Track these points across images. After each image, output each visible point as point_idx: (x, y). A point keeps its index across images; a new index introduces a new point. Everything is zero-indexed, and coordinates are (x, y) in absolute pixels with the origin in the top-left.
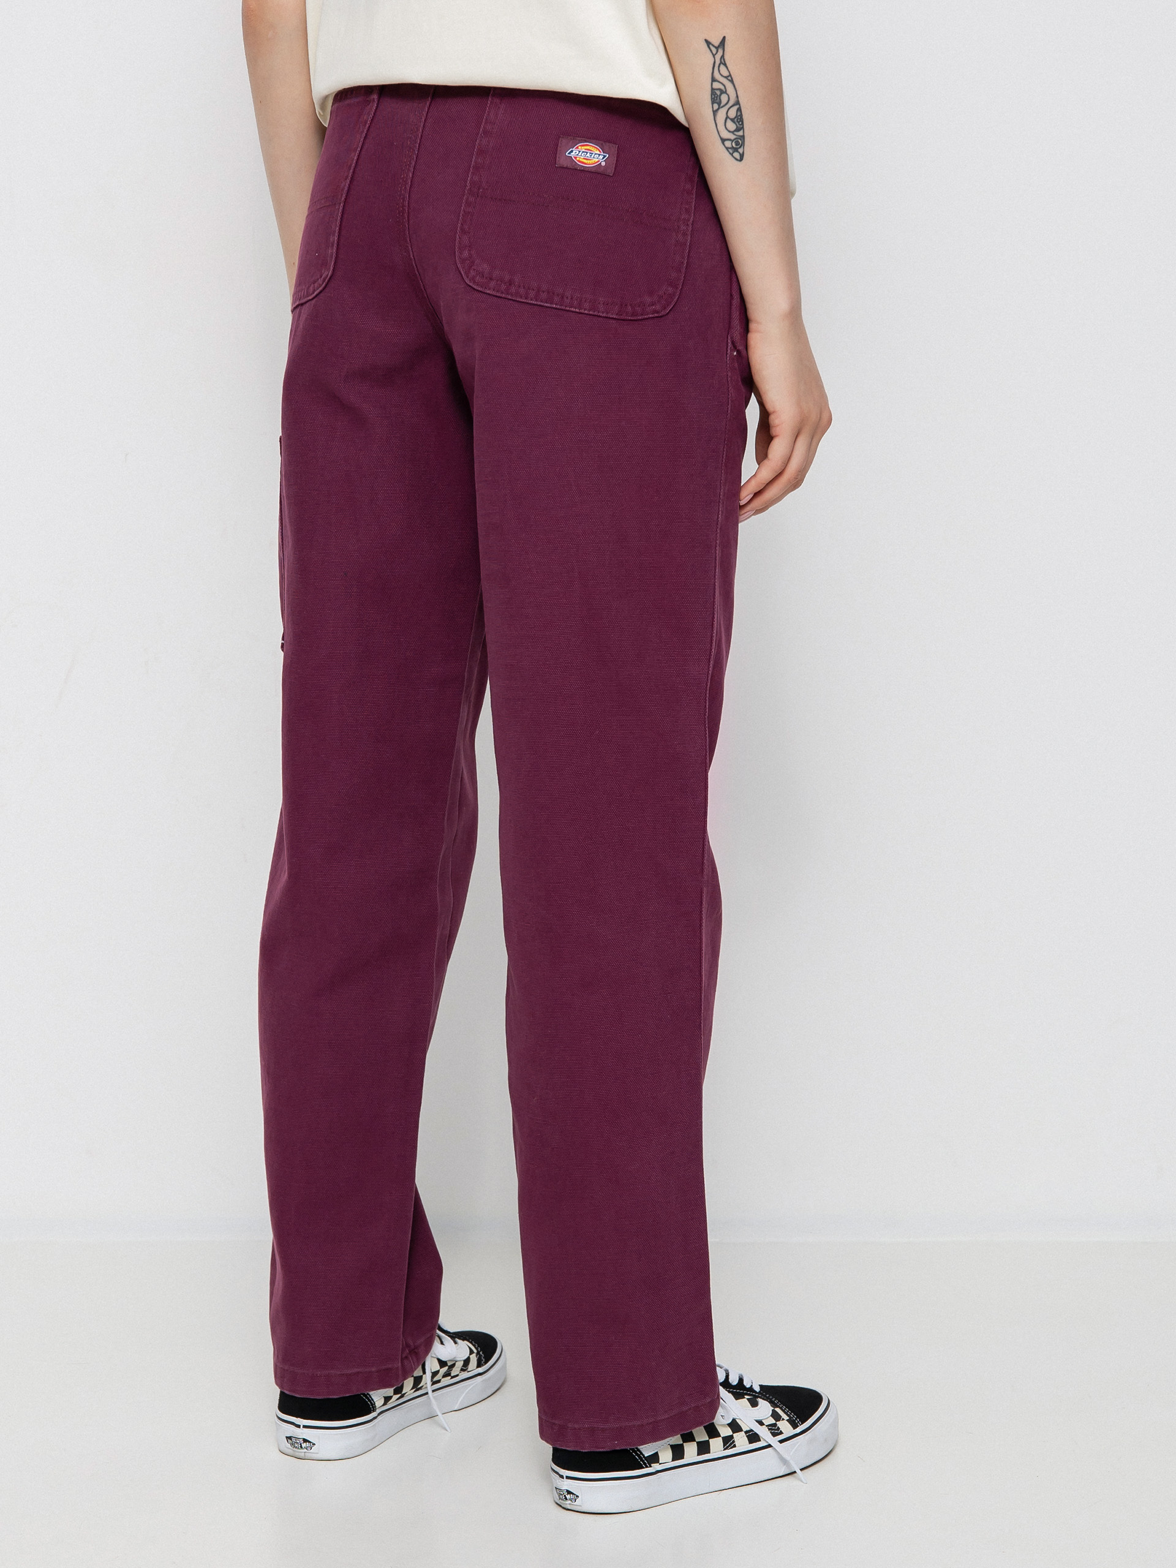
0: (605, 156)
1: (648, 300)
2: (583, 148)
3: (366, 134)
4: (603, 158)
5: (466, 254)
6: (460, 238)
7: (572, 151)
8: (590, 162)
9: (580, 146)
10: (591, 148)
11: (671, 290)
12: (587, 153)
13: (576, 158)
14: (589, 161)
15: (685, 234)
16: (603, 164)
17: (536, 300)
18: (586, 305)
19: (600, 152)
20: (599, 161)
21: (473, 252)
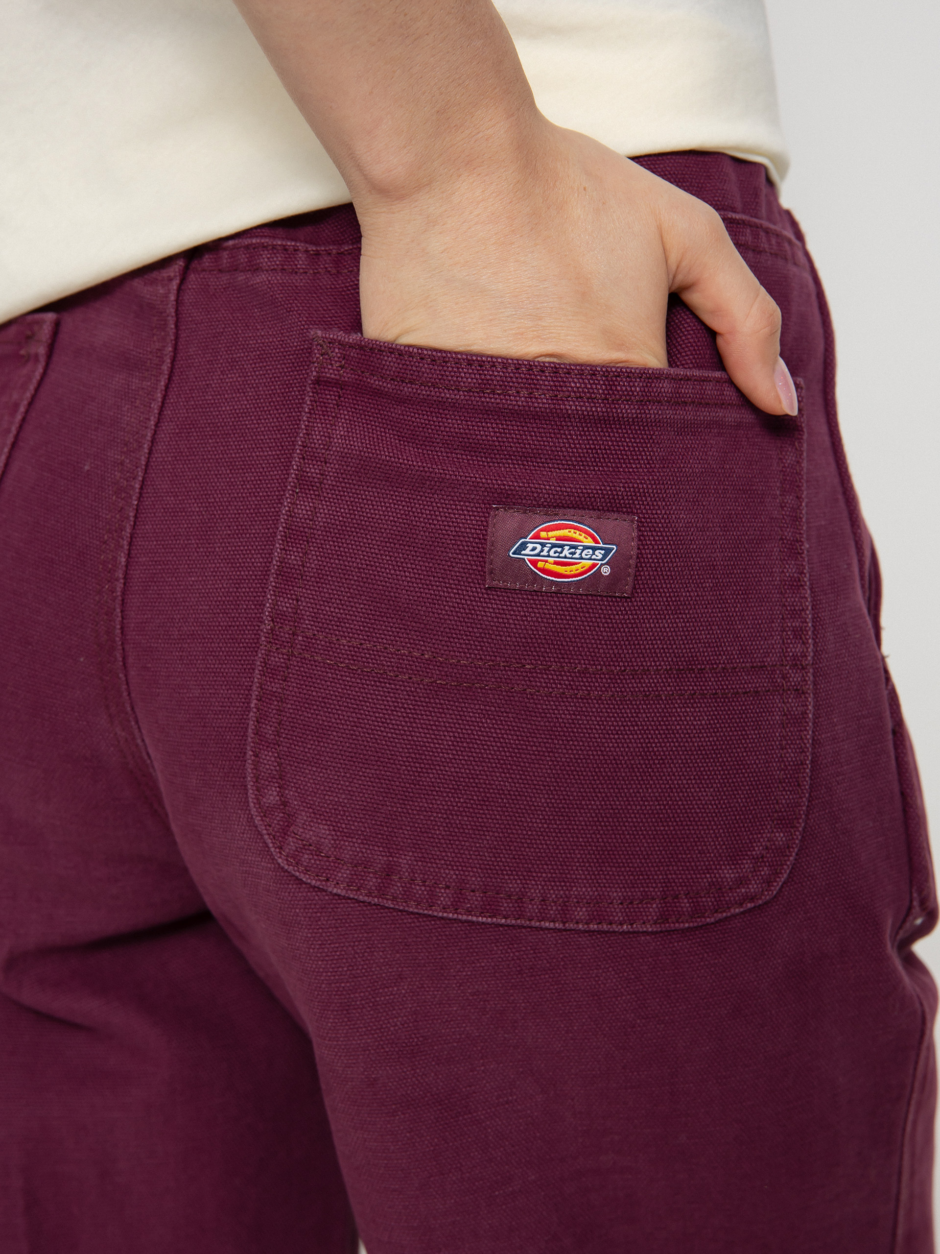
0: (607, 551)
1: (728, 874)
2: (551, 534)
3: (17, 437)
4: (604, 556)
5: (272, 797)
6: (256, 756)
7: (524, 546)
8: (573, 569)
9: (542, 530)
10: (576, 535)
11: (780, 837)
12: (562, 546)
13: (535, 563)
14: (568, 568)
15: (800, 692)
16: (606, 571)
17: (456, 911)
18: (581, 913)
19: (596, 542)
20: (594, 565)
21: (290, 793)
